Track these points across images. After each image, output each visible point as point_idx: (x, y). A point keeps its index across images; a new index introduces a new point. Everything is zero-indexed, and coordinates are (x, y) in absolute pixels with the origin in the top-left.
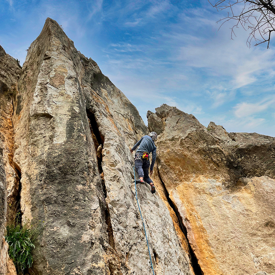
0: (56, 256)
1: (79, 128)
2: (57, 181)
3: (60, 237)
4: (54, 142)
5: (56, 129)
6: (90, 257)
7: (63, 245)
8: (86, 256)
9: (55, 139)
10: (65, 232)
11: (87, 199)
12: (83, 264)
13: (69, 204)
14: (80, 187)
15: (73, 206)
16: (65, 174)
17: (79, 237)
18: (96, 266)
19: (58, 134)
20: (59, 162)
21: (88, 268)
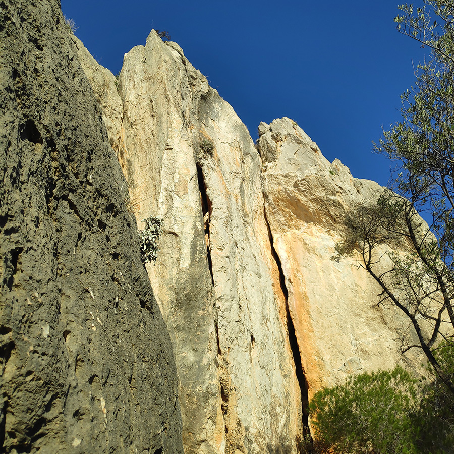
0: (185, 377)
1: (201, 249)
2: (184, 308)
3: (188, 362)
4: (181, 266)
5: (182, 250)
6: (208, 376)
7: (190, 368)
8: (205, 375)
9: (181, 262)
10: (191, 357)
11: (206, 323)
12: (203, 383)
13: (193, 330)
14: (201, 312)
15: (196, 332)
16: (190, 301)
17: (201, 361)
18: (212, 383)
19: (184, 256)
20: (185, 288)
21: (207, 385)
